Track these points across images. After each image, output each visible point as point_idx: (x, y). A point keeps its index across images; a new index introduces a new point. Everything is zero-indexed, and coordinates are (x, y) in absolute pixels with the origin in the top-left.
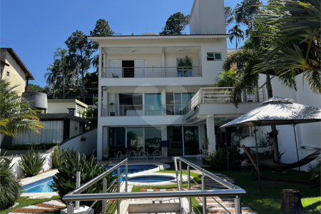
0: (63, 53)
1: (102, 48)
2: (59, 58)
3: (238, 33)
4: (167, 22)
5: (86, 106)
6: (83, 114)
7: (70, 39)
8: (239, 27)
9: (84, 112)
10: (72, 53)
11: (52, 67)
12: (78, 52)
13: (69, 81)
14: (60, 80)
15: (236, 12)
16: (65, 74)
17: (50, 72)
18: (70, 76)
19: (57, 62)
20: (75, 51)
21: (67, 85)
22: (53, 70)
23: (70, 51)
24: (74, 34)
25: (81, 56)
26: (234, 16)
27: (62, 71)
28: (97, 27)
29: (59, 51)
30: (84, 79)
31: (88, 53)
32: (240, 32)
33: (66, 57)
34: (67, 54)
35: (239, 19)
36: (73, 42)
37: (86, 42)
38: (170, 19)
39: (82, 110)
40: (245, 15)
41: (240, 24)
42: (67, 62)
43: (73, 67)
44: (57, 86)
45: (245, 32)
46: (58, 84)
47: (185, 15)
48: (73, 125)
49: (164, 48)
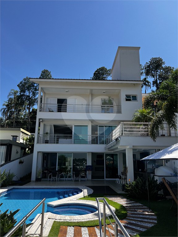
0: (15, 93)
1: (42, 88)
2: (12, 97)
3: (146, 83)
4: (95, 74)
5: (29, 134)
6: (26, 141)
7: (21, 83)
8: (147, 79)
9: (27, 139)
10: (22, 94)
11: (6, 104)
12: (27, 93)
13: (18, 114)
14: (12, 113)
15: (146, 68)
16: (15, 109)
17: (5, 107)
18: (20, 110)
19: (10, 100)
20: (24, 92)
21: (17, 117)
22: (7, 106)
23: (21, 92)
24: (25, 80)
25: (29, 96)
26: (144, 71)
27: (13, 106)
28: (42, 75)
29: (13, 91)
30: (30, 113)
31: (34, 94)
32: (148, 82)
33: (17, 96)
34: (18, 94)
35: (147, 73)
36: (23, 86)
37: (33, 86)
38: (96, 71)
39: (26, 137)
40: (152, 70)
41: (148, 77)
42: (18, 100)
43: (22, 103)
44: (9, 118)
45: (152, 83)
46: (10, 116)
47: (108, 69)
48: (14, 149)
49: (91, 90)
